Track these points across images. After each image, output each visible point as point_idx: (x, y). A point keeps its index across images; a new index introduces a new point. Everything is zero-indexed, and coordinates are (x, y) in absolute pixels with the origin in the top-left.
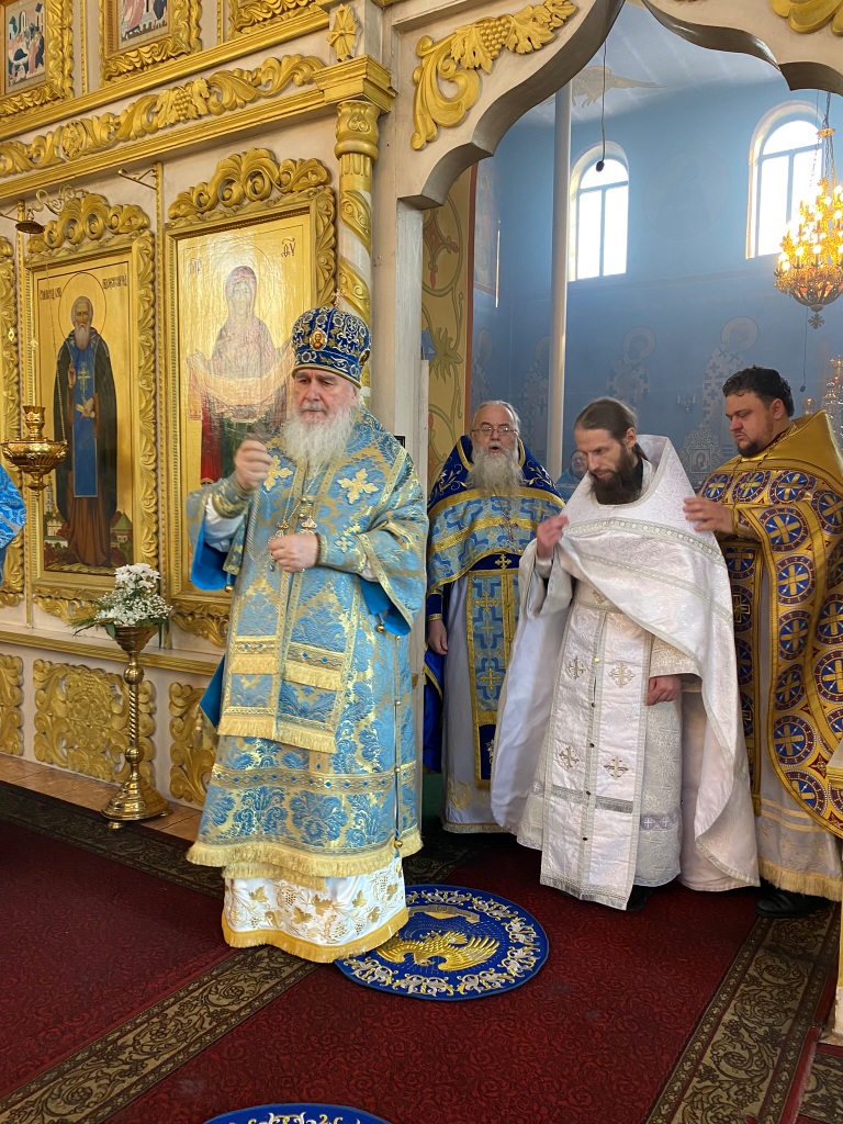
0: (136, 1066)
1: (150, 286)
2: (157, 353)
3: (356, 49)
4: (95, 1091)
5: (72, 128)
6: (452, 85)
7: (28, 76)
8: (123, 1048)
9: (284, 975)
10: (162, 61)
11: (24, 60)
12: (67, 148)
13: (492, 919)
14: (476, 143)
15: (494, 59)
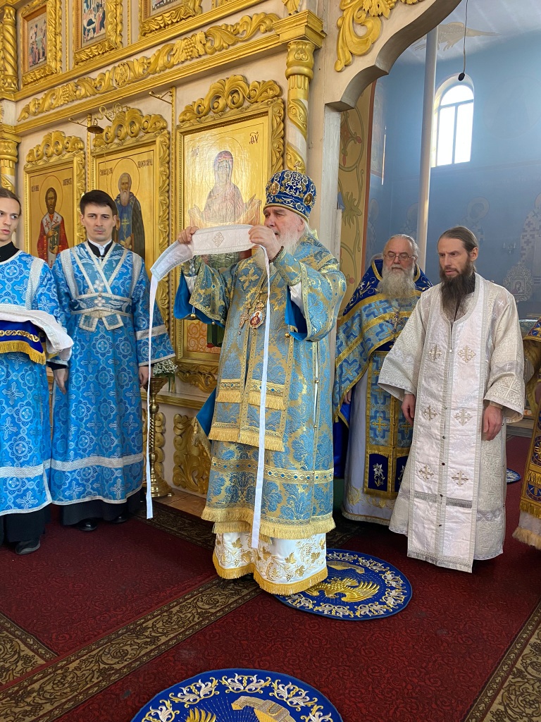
0: (155, 639)
1: (167, 165)
2: (170, 208)
3: (301, 6)
4: (130, 652)
5: (121, 67)
6: (363, 27)
7: (95, 36)
8: (147, 628)
9: (243, 594)
10: (177, 22)
11: (93, 26)
12: (118, 79)
13: (373, 571)
14: (377, 65)
15: (391, 9)
